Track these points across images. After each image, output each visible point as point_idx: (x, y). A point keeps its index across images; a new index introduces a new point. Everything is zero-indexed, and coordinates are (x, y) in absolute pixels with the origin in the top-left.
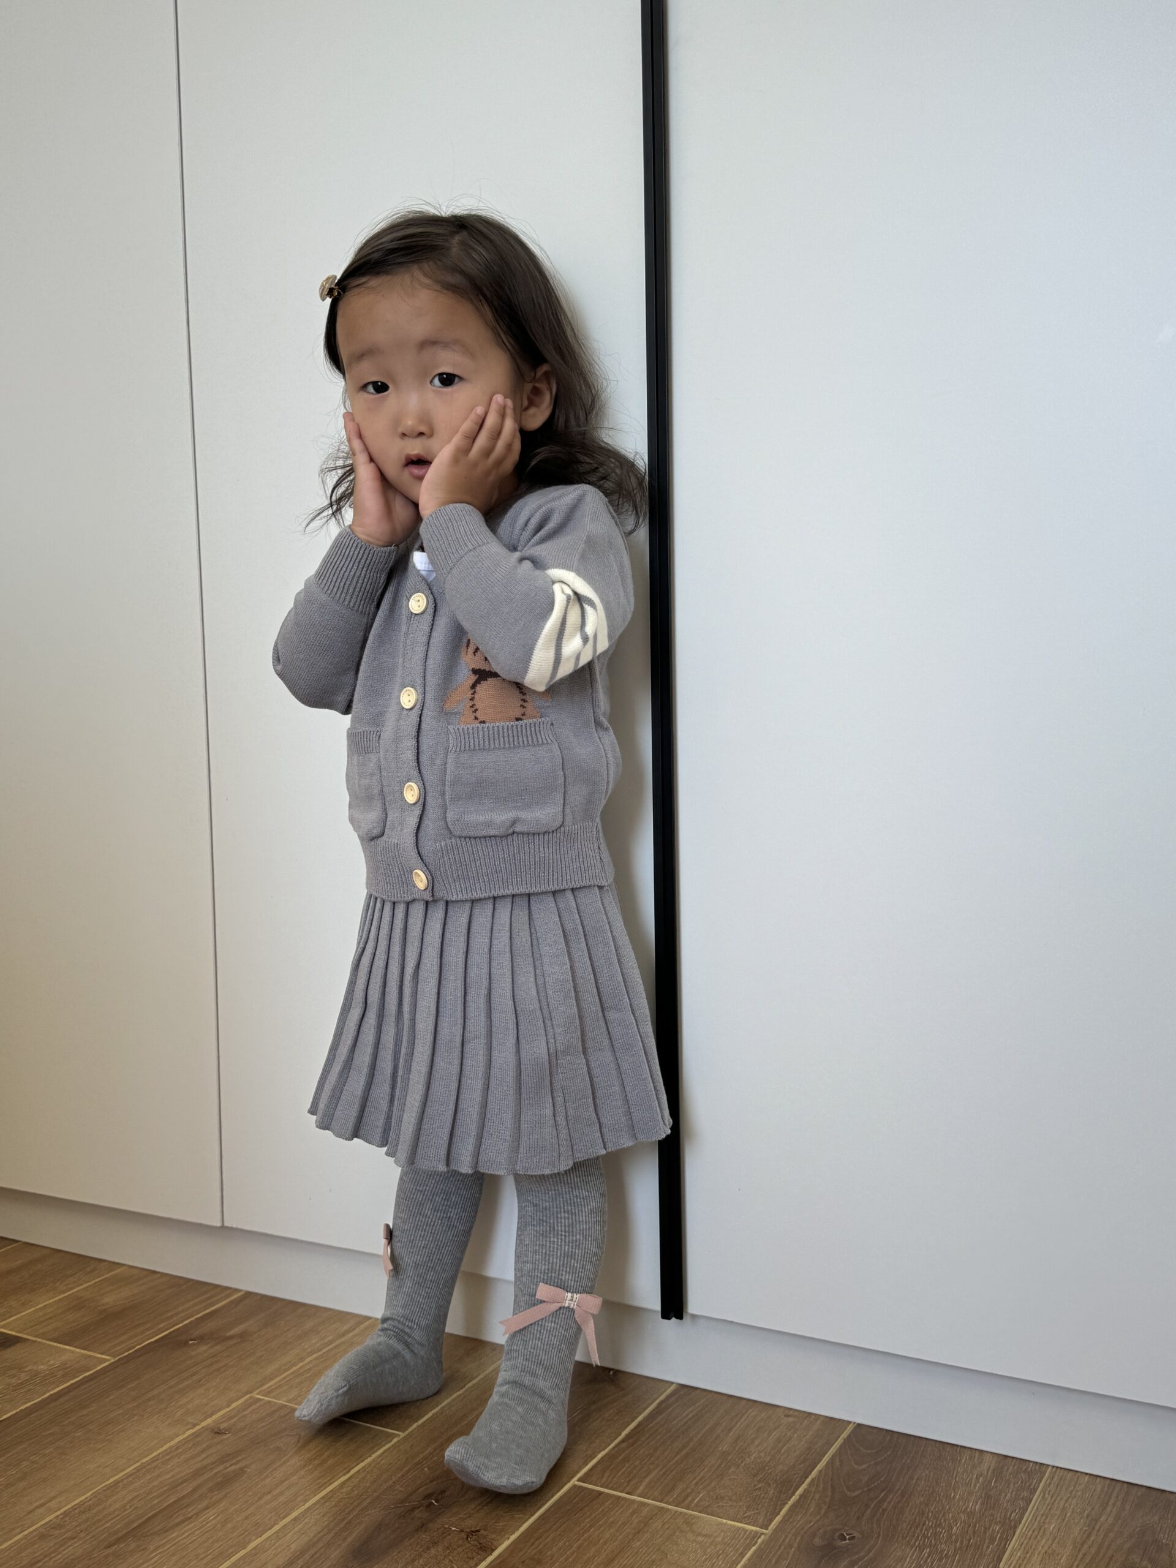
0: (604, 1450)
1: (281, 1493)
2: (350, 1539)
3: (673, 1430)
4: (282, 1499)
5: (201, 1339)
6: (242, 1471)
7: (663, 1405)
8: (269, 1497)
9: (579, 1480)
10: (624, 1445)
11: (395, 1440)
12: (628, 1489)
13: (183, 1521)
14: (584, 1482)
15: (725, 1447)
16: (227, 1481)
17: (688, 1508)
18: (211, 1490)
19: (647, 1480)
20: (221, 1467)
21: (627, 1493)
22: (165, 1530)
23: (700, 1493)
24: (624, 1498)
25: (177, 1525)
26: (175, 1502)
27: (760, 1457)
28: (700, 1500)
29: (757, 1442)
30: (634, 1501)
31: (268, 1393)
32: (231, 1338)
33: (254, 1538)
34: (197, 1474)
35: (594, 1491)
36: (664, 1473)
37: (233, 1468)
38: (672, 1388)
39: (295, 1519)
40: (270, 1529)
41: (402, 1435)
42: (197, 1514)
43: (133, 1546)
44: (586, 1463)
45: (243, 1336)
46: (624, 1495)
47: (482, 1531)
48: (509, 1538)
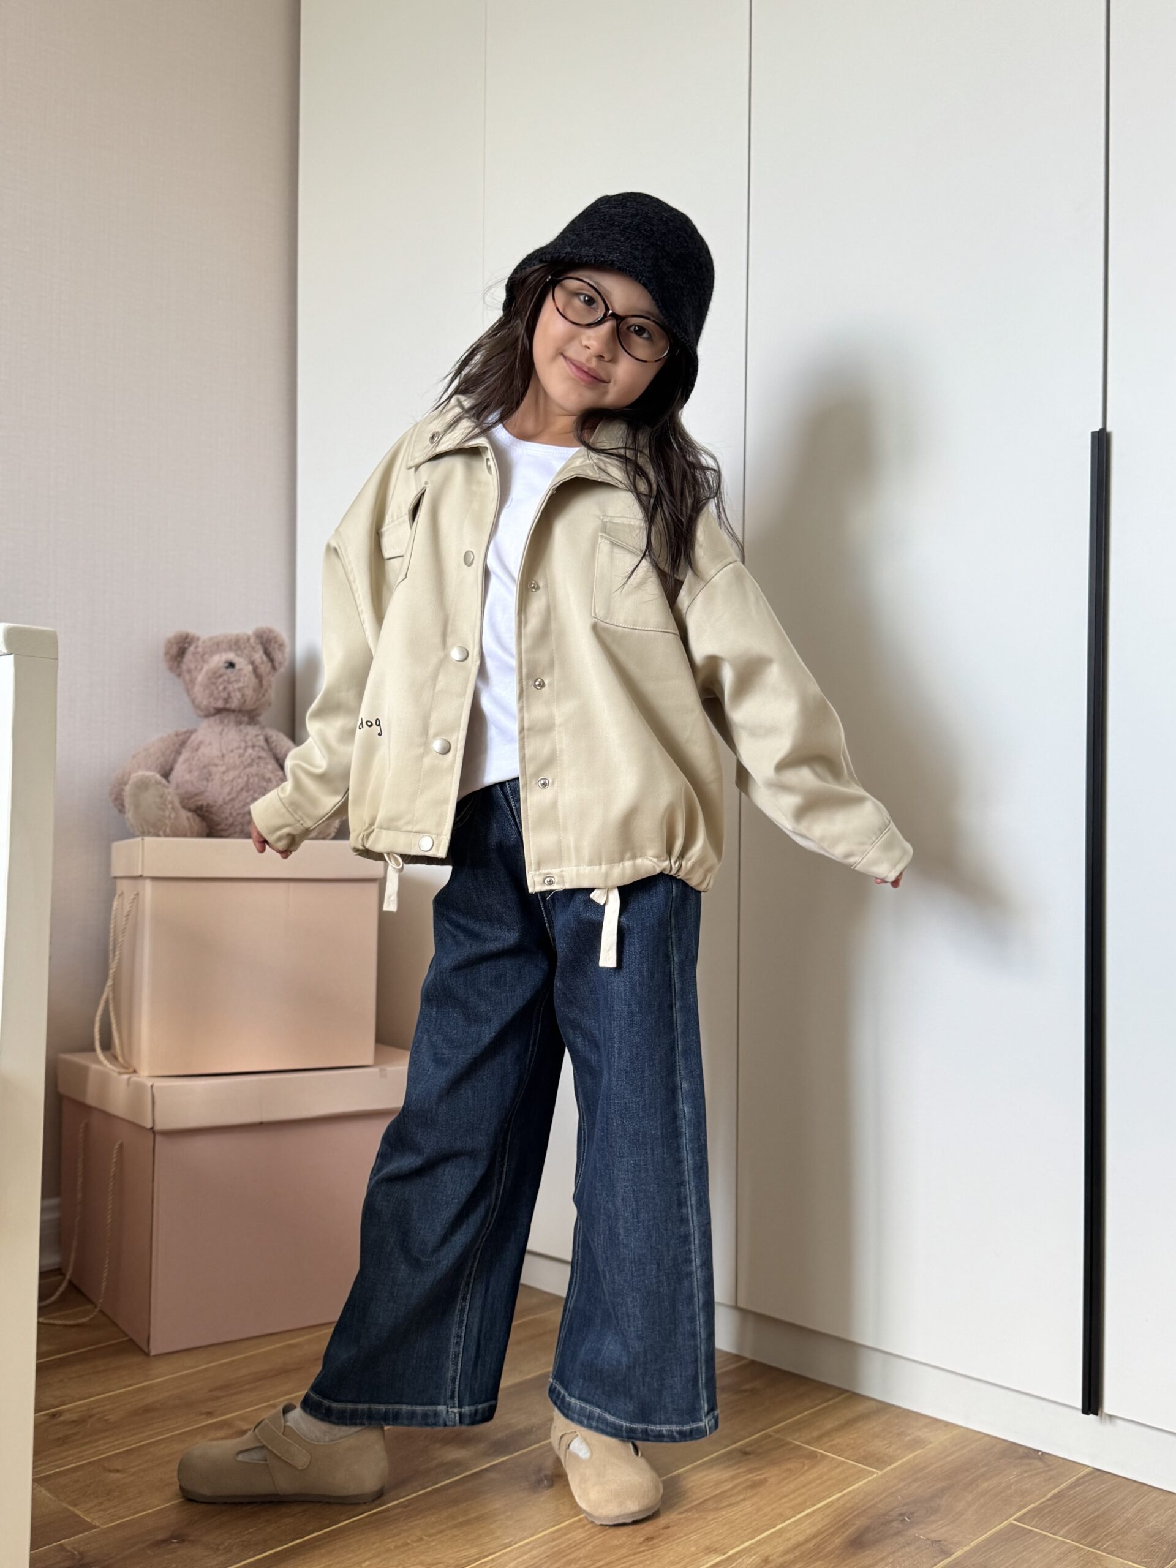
0: (1034, 1503)
1: (794, 1498)
2: (846, 1534)
3: (1088, 1498)
4: (795, 1502)
6: (765, 1480)
7: (1081, 1481)
8: (786, 1499)
9: (1015, 1520)
10: (1050, 1502)
11: (875, 1476)
13: (729, 1506)
14: (1019, 1522)
15: (1128, 1515)
16: (755, 1485)
17: (1098, 1549)
18: (746, 1488)
19: (1067, 1528)
21: (1051, 1534)
22: (717, 1509)
23: (1108, 1541)
24: (1049, 1536)
25: (725, 1507)
27: (1157, 1525)
28: (1108, 1546)
29: (1155, 1515)
30: (1057, 1540)
33: (779, 1522)
35: (1025, 1528)
36: (1080, 1525)
37: (758, 1477)
38: (1087, 1470)
39: (808, 1515)
40: (790, 1518)
41: (880, 1473)
42: (738, 1503)
43: (696, 1516)
44: (1019, 1510)
46: (1049, 1534)
47: (942, 1542)
48: (962, 1549)
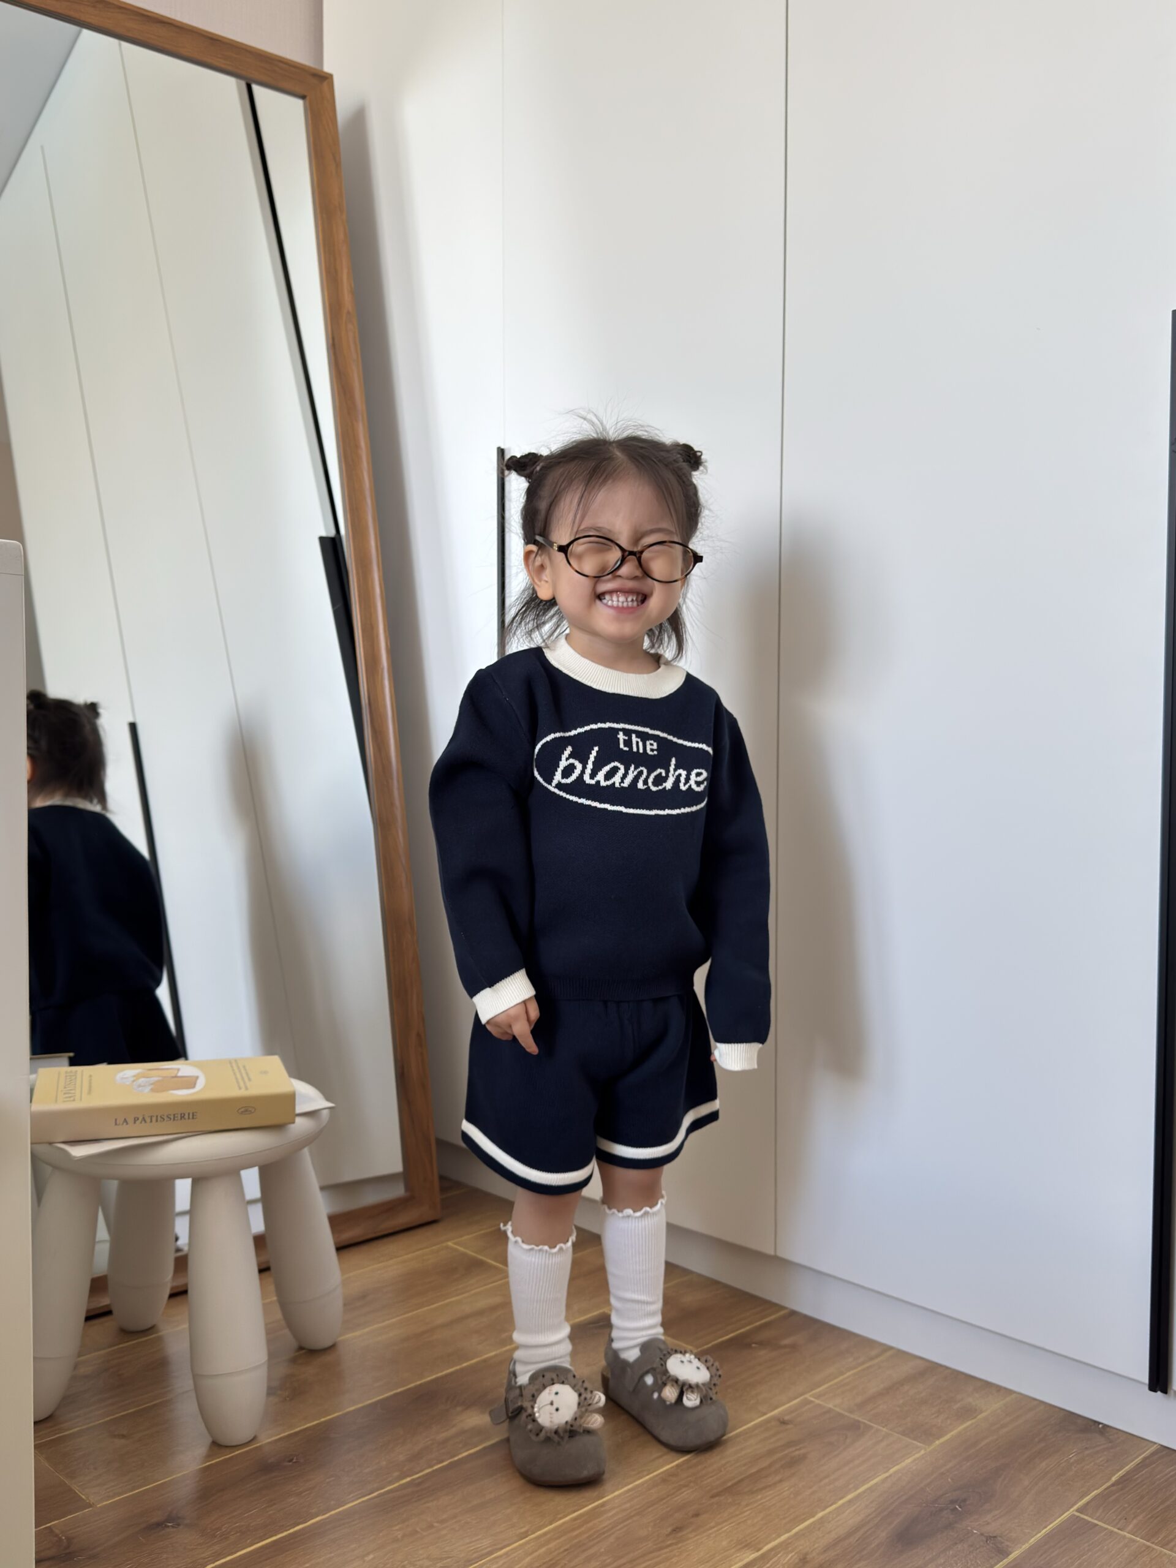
0: (1097, 1489)
1: (837, 1479)
2: (893, 1525)
3: (1157, 1483)
4: (837, 1484)
5: (762, 1344)
6: (805, 1456)
7: (1147, 1461)
8: (827, 1481)
9: (1077, 1511)
10: (1114, 1488)
12: (1119, 1526)
13: (765, 1488)
16: (793, 1463)
17: (1171, 1550)
18: (783, 1467)
19: (1134, 1521)
20: (791, 1450)
21: (1119, 1529)
22: (752, 1493)
24: (1116, 1533)
25: (761, 1489)
26: (758, 1471)
30: (1124, 1537)
31: (818, 1397)
32: (785, 1346)
33: (820, 1510)
34: (771, 1452)
35: (1089, 1522)
37: (798, 1452)
38: (1153, 1448)
40: (831, 1505)
41: (928, 1449)
45: (794, 1347)
46: (1116, 1530)
47: (998, 1538)
48: (1021, 1548)
